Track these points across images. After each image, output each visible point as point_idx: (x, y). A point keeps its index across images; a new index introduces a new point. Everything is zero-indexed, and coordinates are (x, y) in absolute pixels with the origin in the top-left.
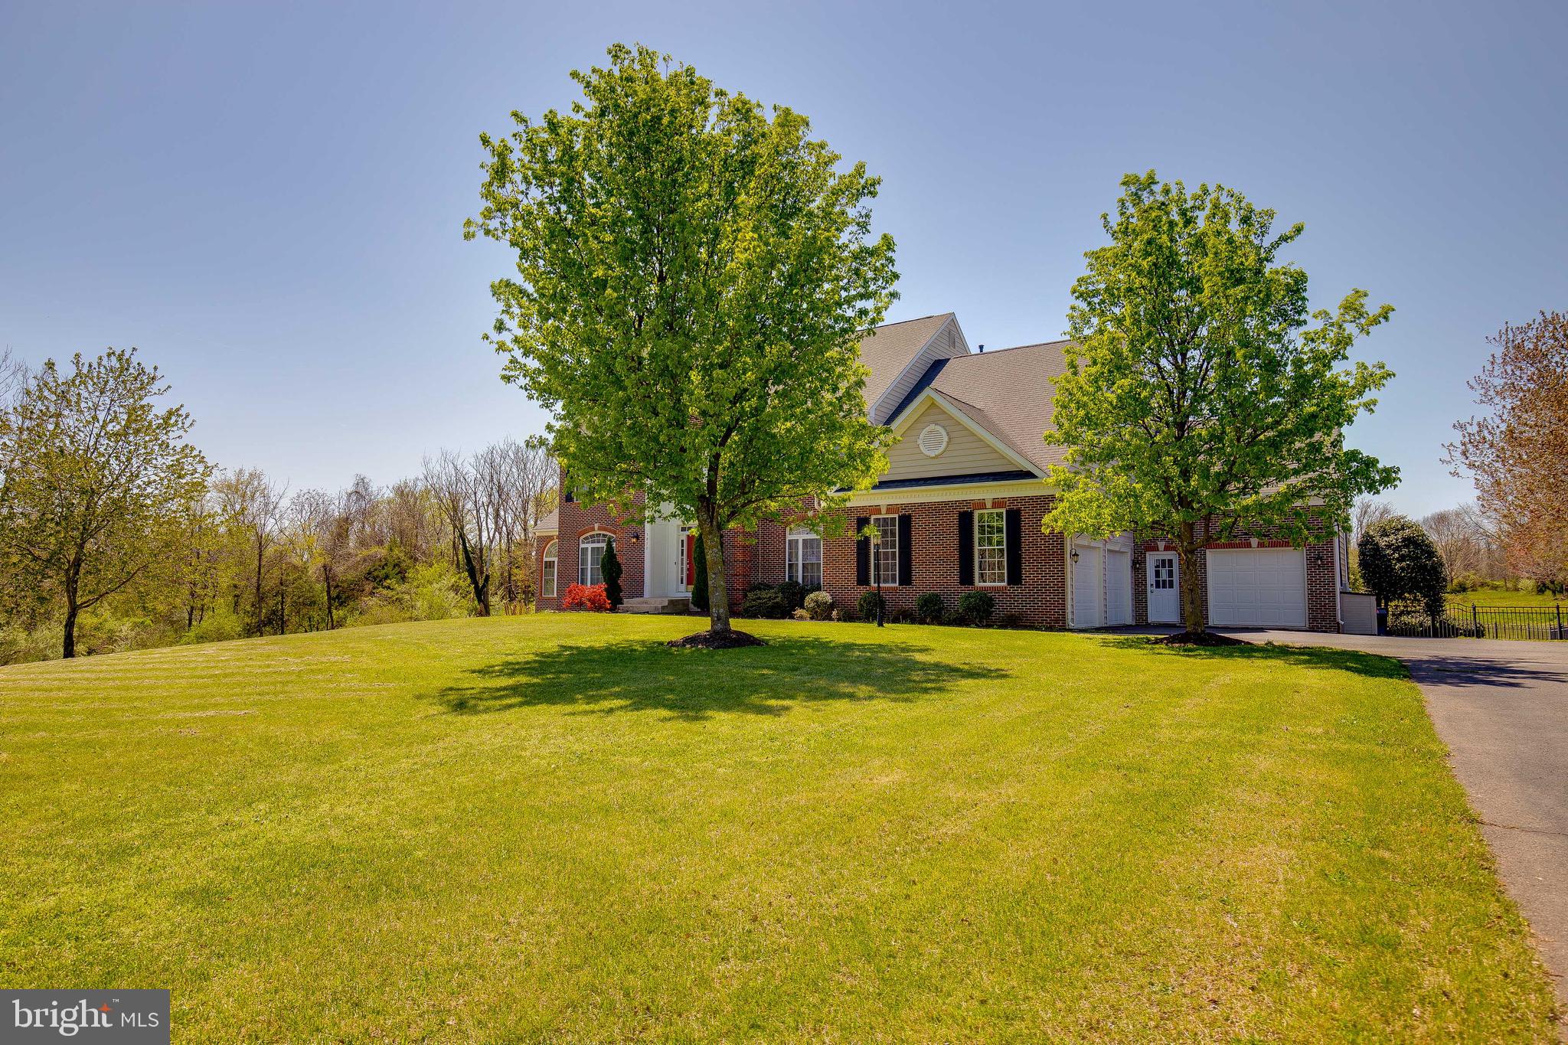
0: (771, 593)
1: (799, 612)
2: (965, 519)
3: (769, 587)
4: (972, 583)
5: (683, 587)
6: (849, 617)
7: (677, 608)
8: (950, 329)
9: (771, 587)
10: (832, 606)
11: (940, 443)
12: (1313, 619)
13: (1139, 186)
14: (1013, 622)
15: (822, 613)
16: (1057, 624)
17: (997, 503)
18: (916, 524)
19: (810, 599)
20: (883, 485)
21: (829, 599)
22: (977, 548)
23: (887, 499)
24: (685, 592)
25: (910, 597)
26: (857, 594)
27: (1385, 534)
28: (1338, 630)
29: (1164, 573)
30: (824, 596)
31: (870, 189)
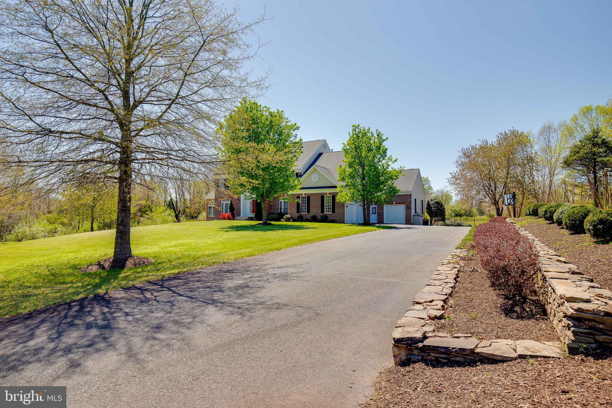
0: (275, 215)
1: (282, 220)
2: (323, 198)
3: (274, 214)
4: (324, 213)
5: (251, 214)
6: (294, 221)
7: (250, 219)
8: (324, 144)
9: (275, 214)
10: (291, 218)
11: (317, 178)
12: (406, 222)
13: (355, 127)
14: (333, 221)
15: (288, 220)
16: (343, 222)
17: (330, 194)
18: (311, 198)
19: (285, 217)
20: (303, 188)
21: (290, 216)
22: (325, 204)
23: (304, 192)
24: (253, 215)
25: (309, 216)
26: (296, 215)
27: (432, 201)
28: (413, 224)
29: (374, 210)
30: (289, 216)
31: (298, 128)
